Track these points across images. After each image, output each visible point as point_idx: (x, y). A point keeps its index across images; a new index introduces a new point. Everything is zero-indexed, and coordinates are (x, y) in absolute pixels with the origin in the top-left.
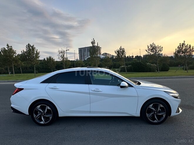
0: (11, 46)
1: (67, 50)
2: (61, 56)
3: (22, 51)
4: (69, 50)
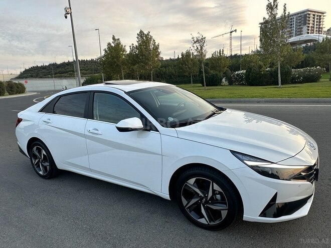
0: (118, 39)
1: (231, 32)
2: (197, 48)
3: (130, 47)
4: (236, 31)
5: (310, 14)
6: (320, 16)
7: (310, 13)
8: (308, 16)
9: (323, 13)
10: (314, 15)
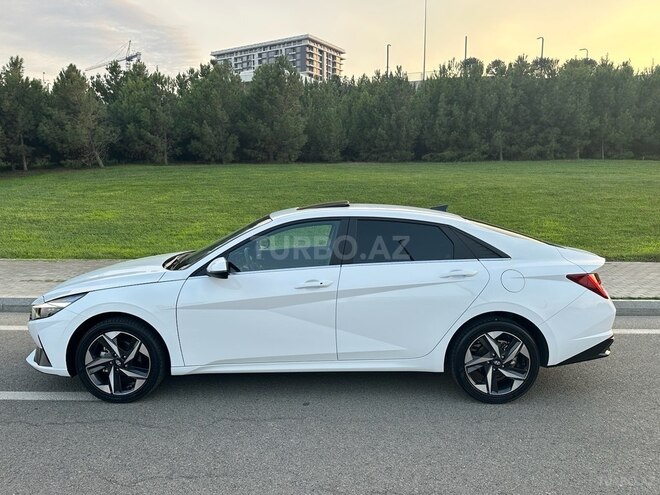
5: (311, 48)
6: (334, 57)
7: (312, 44)
8: (308, 50)
9: (340, 53)
10: (321, 52)
